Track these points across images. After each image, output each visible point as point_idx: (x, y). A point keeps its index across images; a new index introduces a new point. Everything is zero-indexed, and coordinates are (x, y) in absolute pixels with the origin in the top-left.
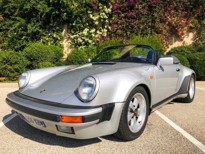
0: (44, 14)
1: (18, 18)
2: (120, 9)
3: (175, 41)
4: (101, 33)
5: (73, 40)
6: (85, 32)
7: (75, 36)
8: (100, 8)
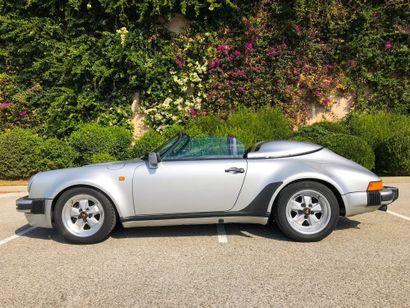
0: (102, 80)
1: (63, 88)
2: (220, 66)
3: (317, 112)
4: (192, 104)
5: (148, 116)
6: (166, 104)
7: (150, 110)
8: (190, 65)
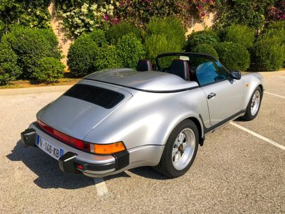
4: (105, 10)
5: (66, 20)
6: (84, 9)
7: (68, 14)
